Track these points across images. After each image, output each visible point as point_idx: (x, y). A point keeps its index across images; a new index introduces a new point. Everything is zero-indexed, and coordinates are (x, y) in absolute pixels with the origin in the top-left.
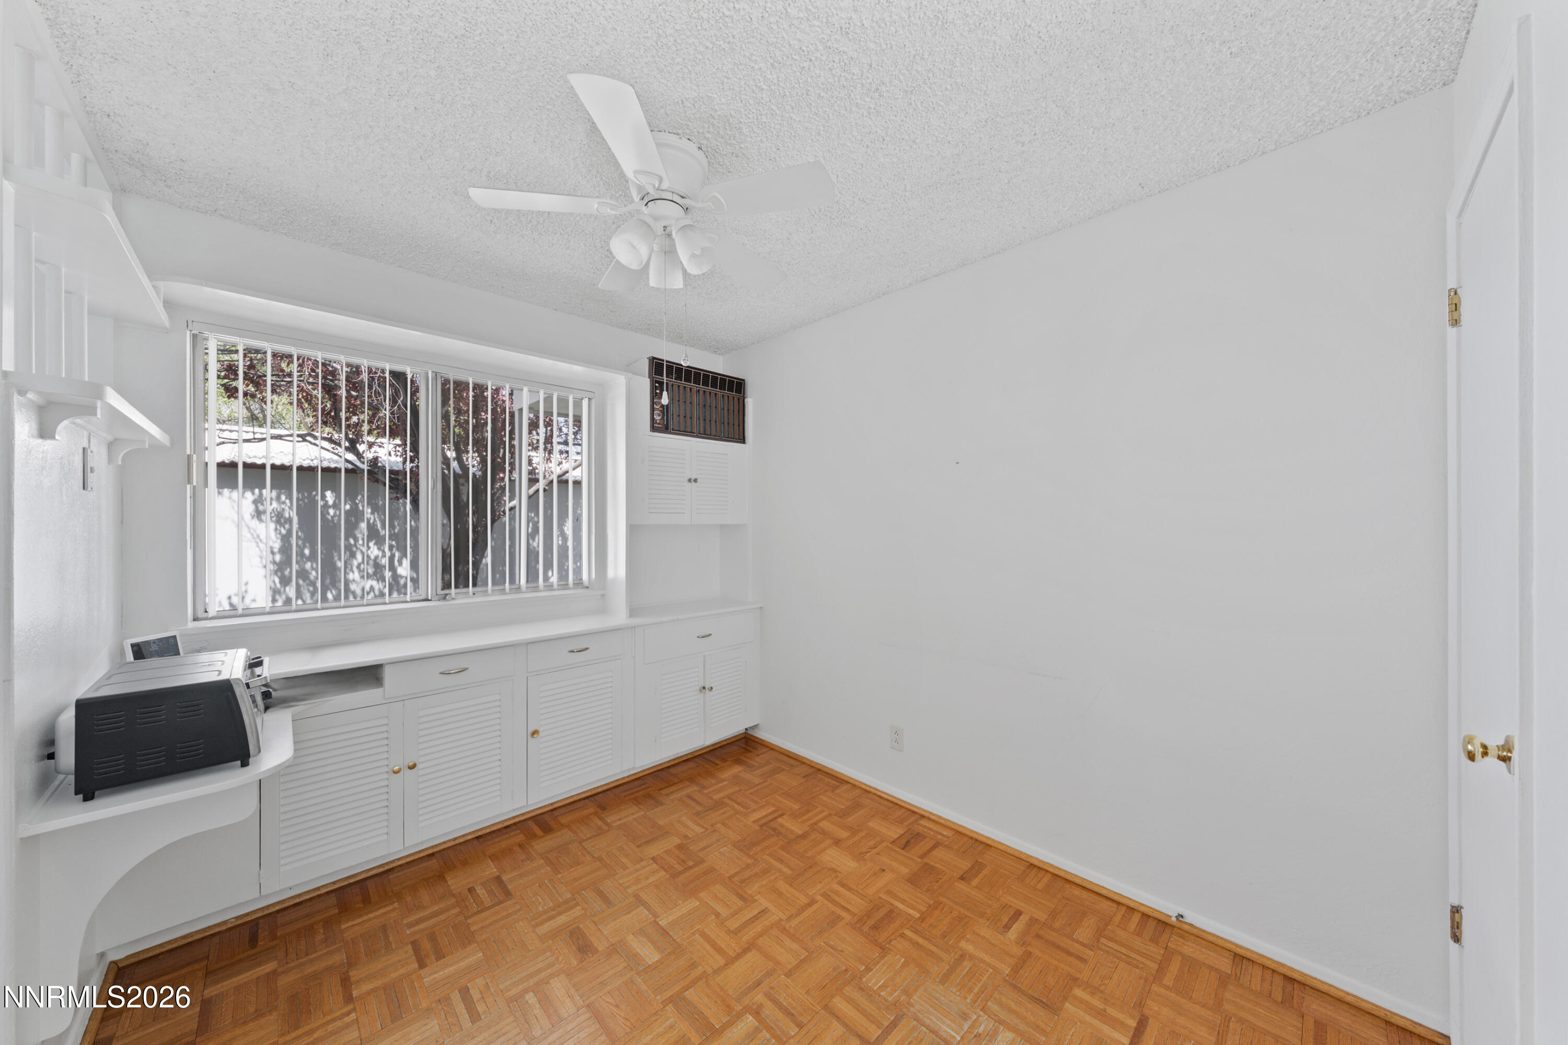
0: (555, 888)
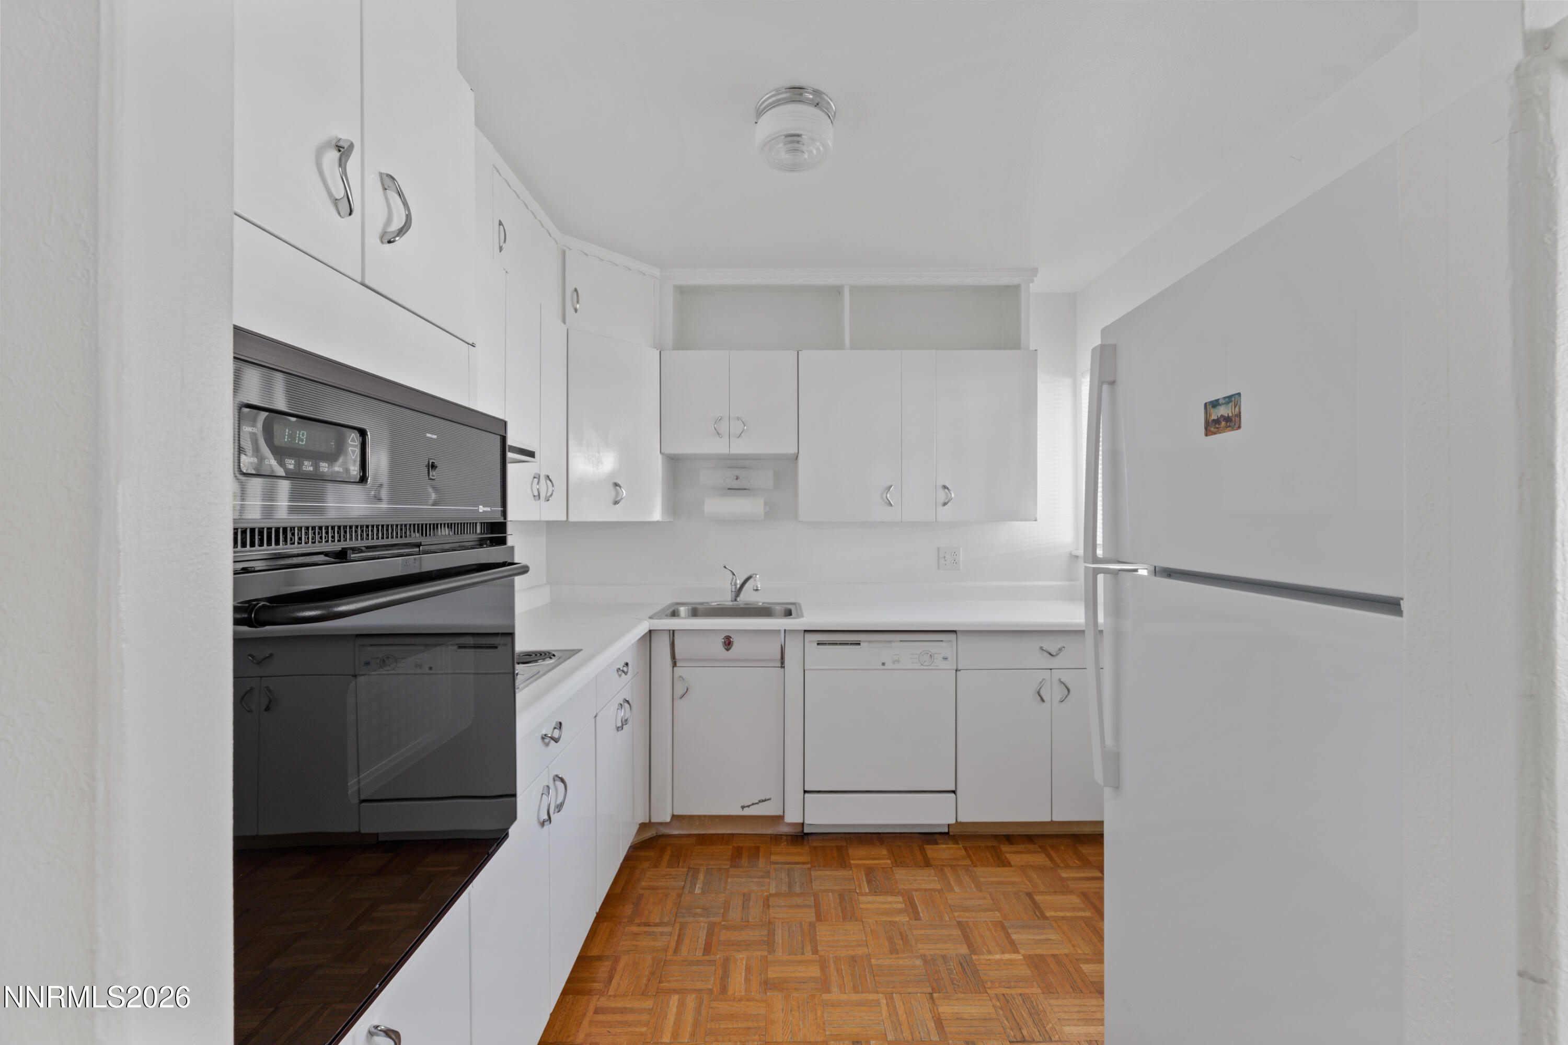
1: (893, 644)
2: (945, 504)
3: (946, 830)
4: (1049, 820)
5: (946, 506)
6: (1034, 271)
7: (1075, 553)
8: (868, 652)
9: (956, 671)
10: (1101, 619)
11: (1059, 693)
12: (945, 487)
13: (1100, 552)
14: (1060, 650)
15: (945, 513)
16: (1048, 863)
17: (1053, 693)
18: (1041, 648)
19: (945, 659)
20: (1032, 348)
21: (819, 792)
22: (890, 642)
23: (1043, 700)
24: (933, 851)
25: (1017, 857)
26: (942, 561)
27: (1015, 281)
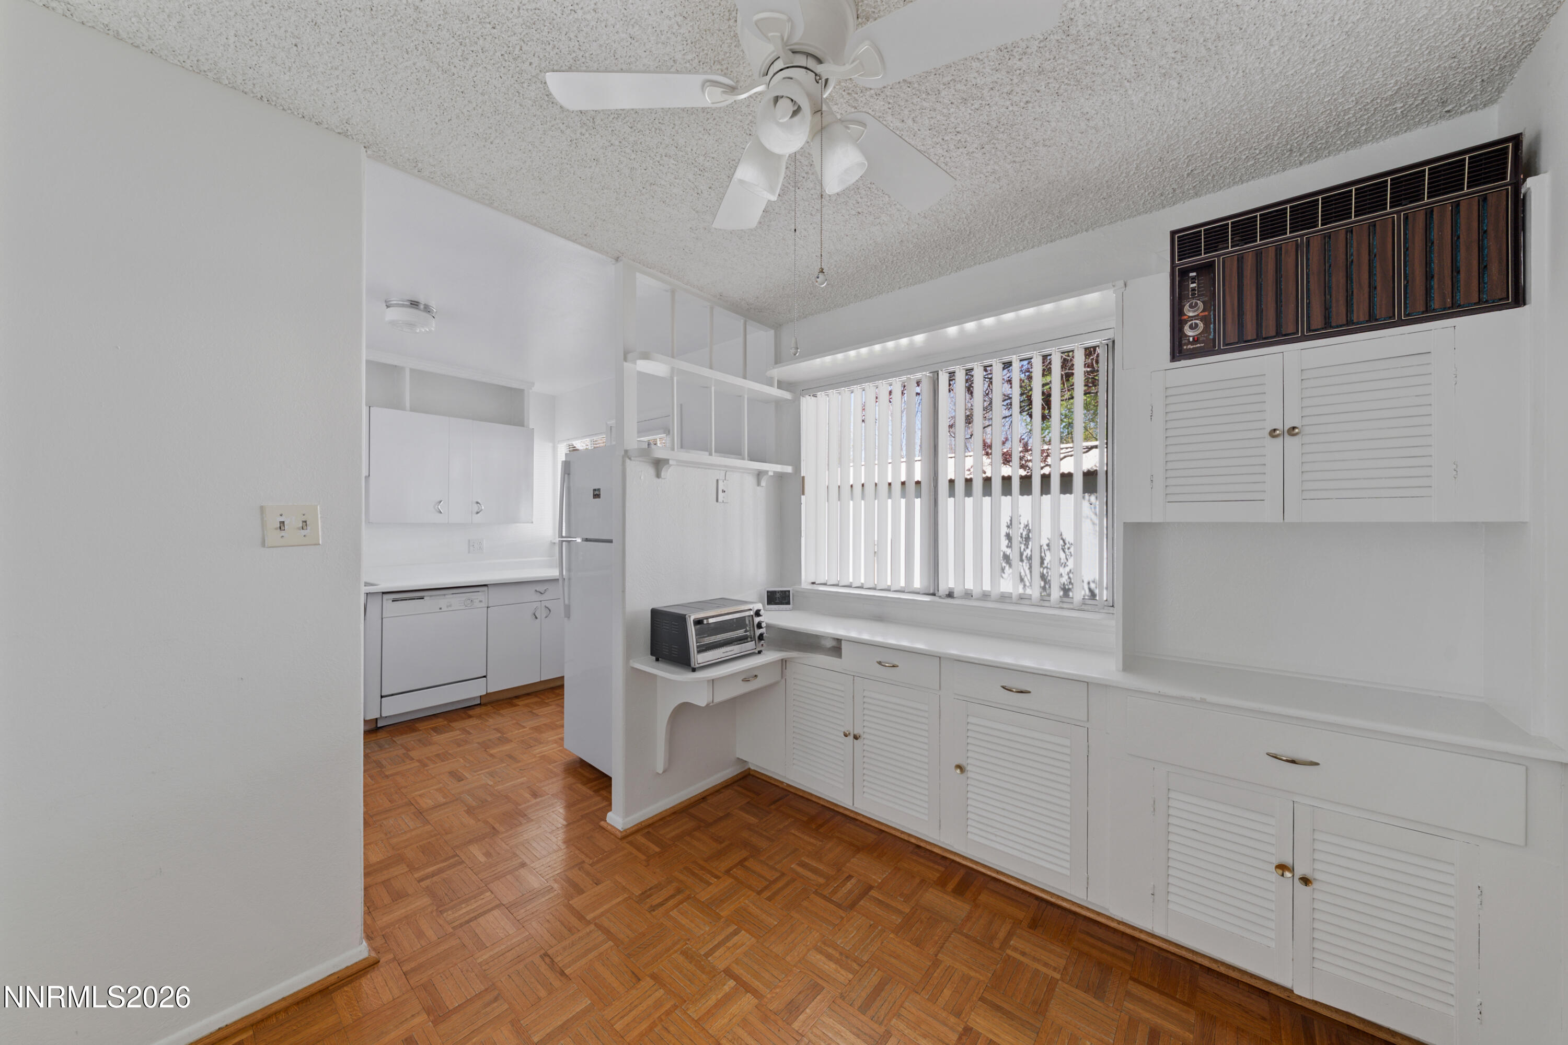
0: (872, 940)
1: (446, 596)
2: (477, 513)
3: (479, 702)
4: (539, 680)
5: (479, 515)
6: (533, 384)
7: (554, 541)
8: (429, 603)
9: (488, 607)
10: (564, 573)
11: (544, 613)
12: (477, 503)
13: (564, 534)
14: (545, 590)
15: (477, 518)
16: (539, 700)
17: (541, 614)
18: (536, 591)
19: (481, 601)
20: (531, 427)
21: (392, 695)
22: (445, 595)
23: (536, 618)
24: (471, 712)
25: (521, 702)
26: (471, 548)
27: (522, 387)
